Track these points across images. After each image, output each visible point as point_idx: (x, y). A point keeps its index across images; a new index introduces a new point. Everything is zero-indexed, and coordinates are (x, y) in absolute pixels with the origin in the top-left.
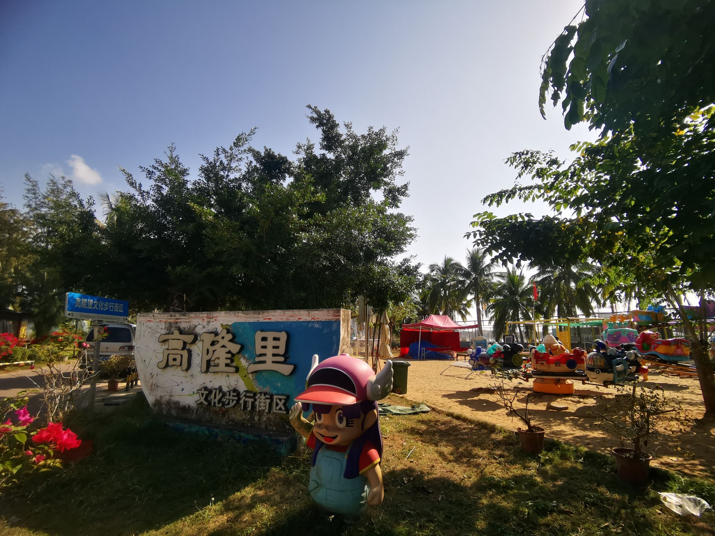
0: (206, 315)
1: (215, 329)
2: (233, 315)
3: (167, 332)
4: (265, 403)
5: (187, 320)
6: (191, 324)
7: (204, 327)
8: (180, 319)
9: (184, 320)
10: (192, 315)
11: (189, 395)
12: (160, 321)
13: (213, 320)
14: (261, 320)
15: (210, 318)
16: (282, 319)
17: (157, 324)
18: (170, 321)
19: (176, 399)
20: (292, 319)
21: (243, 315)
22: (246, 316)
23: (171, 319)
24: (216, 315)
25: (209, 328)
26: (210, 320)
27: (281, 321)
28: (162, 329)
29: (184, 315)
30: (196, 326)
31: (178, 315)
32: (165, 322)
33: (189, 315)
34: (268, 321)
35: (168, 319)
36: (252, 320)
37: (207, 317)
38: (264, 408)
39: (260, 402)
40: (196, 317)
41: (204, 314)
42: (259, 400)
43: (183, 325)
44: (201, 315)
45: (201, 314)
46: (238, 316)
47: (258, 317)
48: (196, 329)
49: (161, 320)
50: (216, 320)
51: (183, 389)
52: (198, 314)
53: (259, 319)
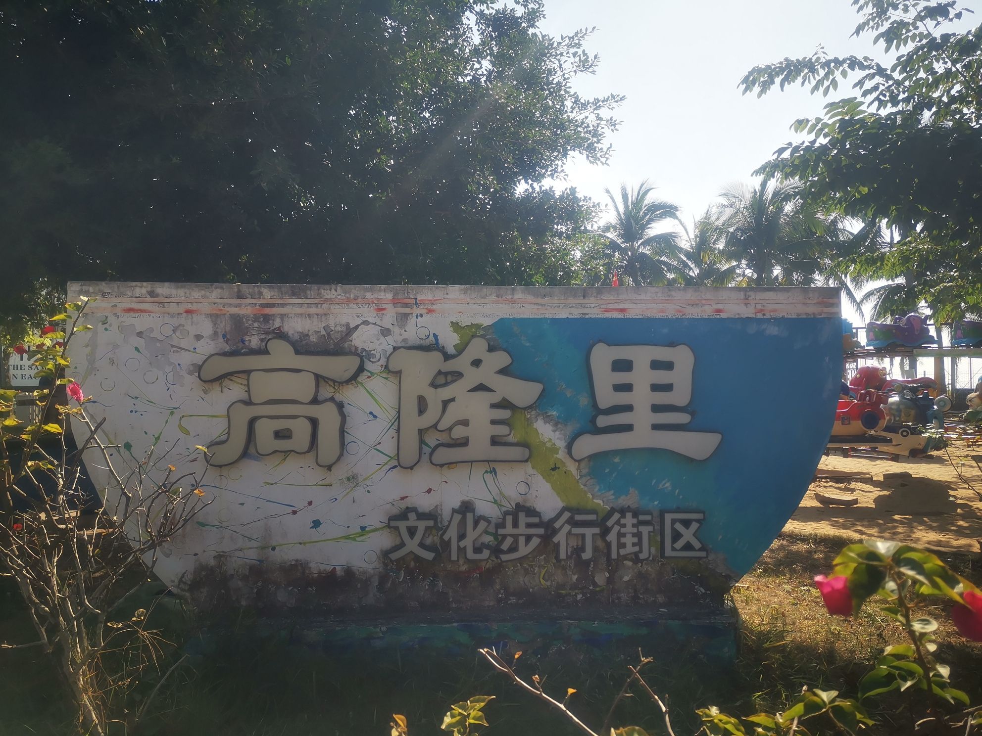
0: (390, 296)
1: (432, 337)
2: (493, 297)
3: (227, 348)
4: (638, 535)
5: (313, 310)
6: (332, 323)
7: (386, 332)
8: (283, 305)
9: (299, 311)
10: (334, 293)
11: (347, 537)
12: (188, 312)
13: (421, 310)
14: (595, 312)
15: (406, 305)
16: (662, 311)
17: (175, 322)
18: (234, 310)
19: (289, 554)
20: (694, 313)
21: (530, 298)
22: (540, 301)
23: (238, 306)
24: (430, 296)
25: (406, 335)
26: (407, 310)
27: (658, 316)
28: (198, 337)
29: (294, 294)
30: (350, 331)
31: (268, 294)
32: (214, 318)
33: (319, 294)
34: (616, 315)
35: (224, 305)
36: (563, 314)
37: (395, 302)
38: (637, 549)
39: (620, 535)
40: (349, 301)
41: (384, 294)
42: (616, 528)
43: (295, 326)
44: (369, 295)
45: (371, 291)
46: (513, 301)
47: (583, 306)
48: (355, 336)
49: (189, 307)
50: (430, 311)
51: (316, 524)
52: (355, 290)
53: (585, 311)
